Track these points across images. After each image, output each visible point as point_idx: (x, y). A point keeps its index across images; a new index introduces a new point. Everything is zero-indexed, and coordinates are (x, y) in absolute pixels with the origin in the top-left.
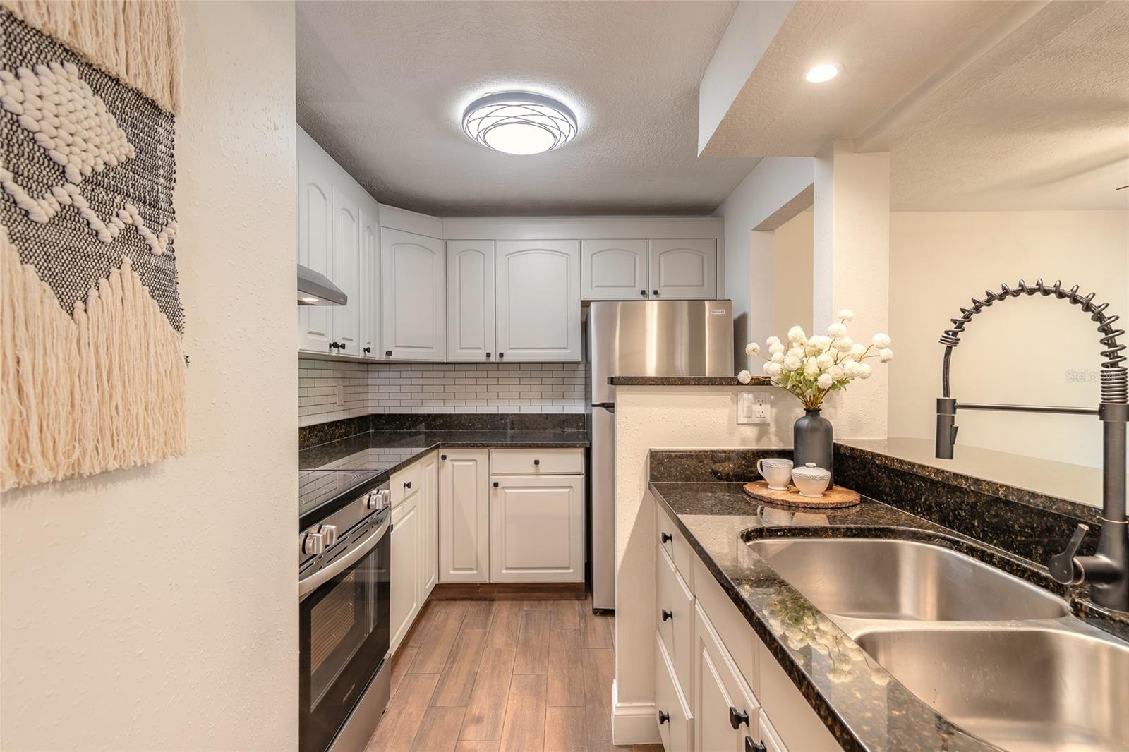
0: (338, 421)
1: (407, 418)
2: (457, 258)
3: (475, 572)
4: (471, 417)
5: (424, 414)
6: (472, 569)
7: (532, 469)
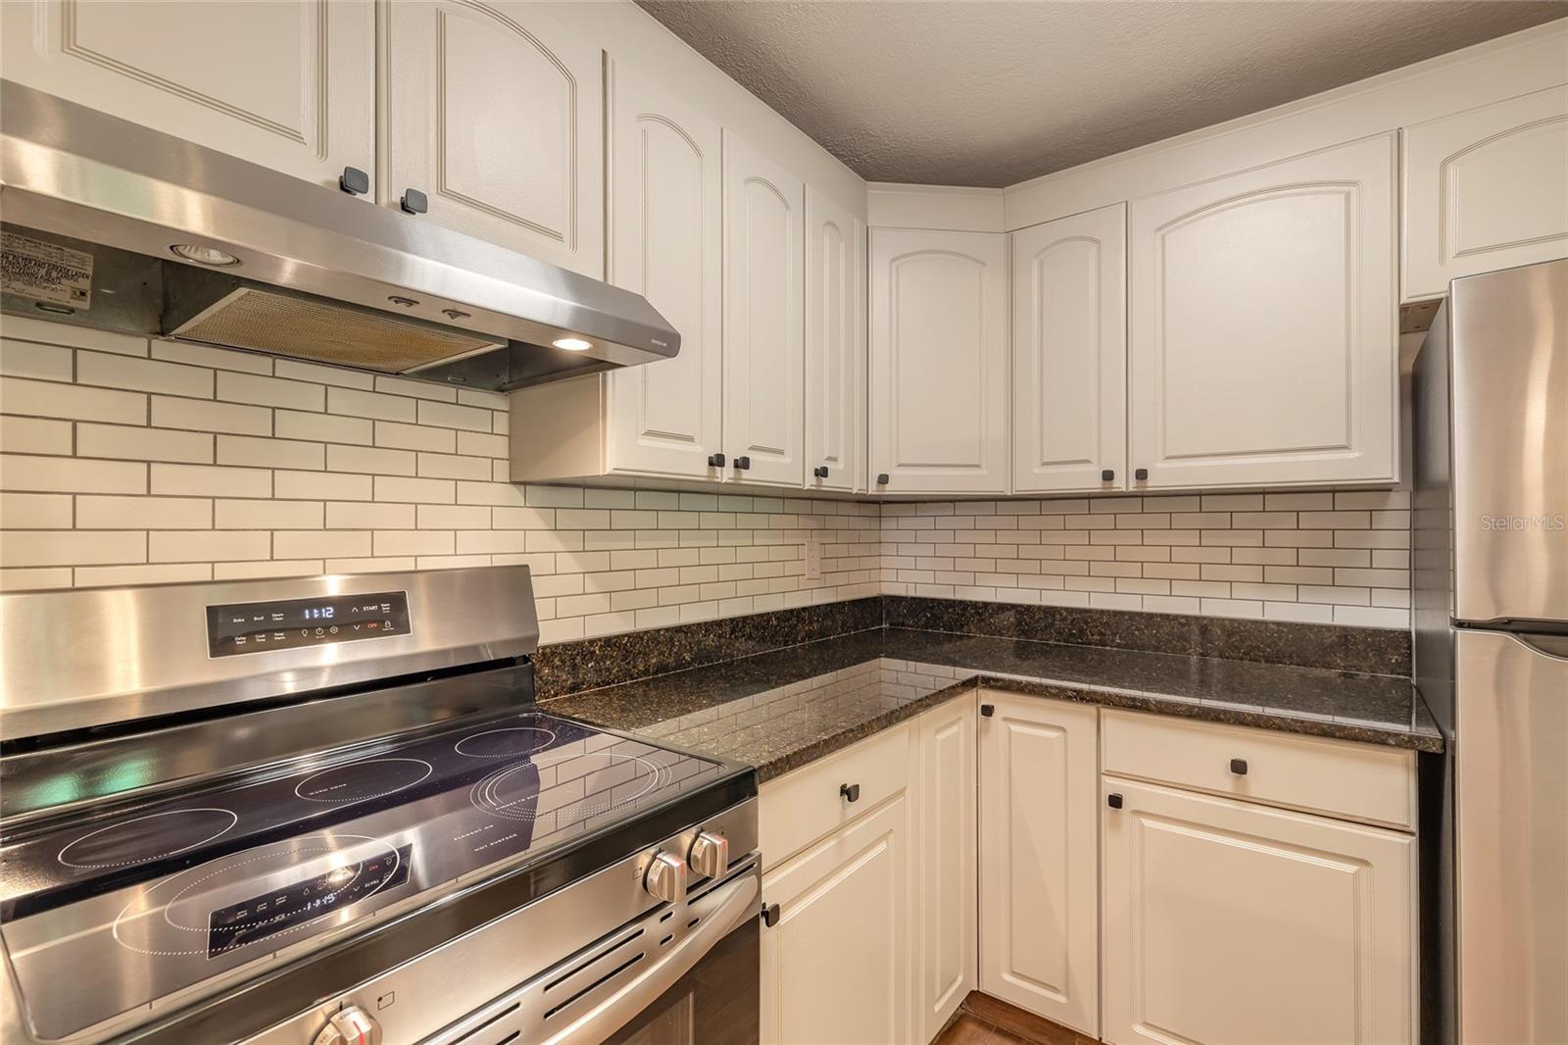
0: (804, 609)
1: (947, 608)
2: (1036, 262)
3: (1061, 999)
4: (1075, 616)
5: (977, 602)
6: (1054, 989)
7: (1226, 782)
